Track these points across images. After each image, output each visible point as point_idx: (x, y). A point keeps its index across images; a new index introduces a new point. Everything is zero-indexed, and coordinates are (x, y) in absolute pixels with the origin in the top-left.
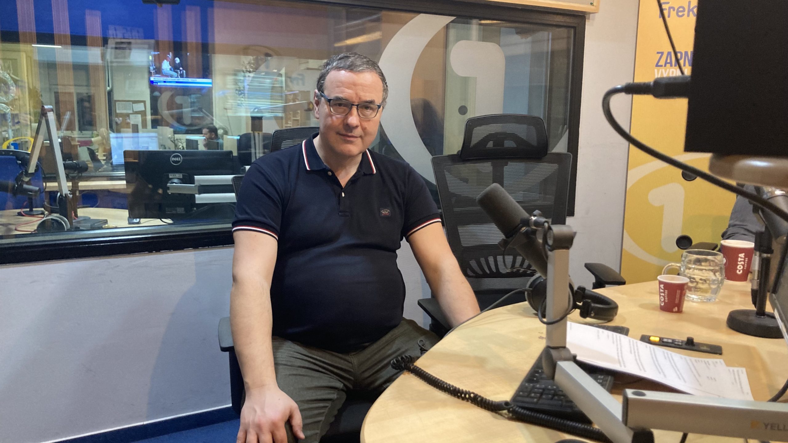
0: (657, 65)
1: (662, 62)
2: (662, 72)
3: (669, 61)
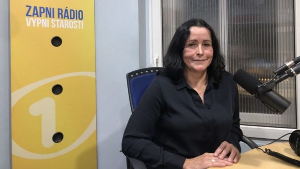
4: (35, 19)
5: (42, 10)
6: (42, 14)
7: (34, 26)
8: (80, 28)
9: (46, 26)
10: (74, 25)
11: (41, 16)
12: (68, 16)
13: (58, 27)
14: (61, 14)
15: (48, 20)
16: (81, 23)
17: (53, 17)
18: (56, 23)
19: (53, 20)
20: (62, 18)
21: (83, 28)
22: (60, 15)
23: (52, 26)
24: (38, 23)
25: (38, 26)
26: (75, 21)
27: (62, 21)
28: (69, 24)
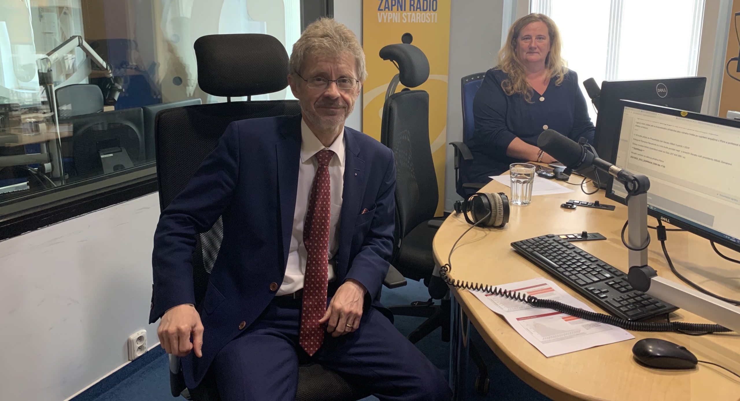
0: (379, 10)
1: (382, 7)
2: (383, 15)
3: (387, 6)
4: (387, 13)
5: (394, 4)
6: (393, 7)
7: (385, 21)
8: (433, 22)
9: (396, 21)
10: (427, 19)
11: (392, 10)
12: (420, 8)
13: (409, 21)
14: (413, 5)
15: (399, 14)
16: (434, 16)
17: (405, 10)
18: (407, 17)
19: (404, 14)
20: (414, 10)
21: (436, 22)
22: (412, 7)
23: (403, 20)
24: (389, 18)
25: (389, 21)
26: (428, 13)
27: (413, 14)
28: (421, 18)
